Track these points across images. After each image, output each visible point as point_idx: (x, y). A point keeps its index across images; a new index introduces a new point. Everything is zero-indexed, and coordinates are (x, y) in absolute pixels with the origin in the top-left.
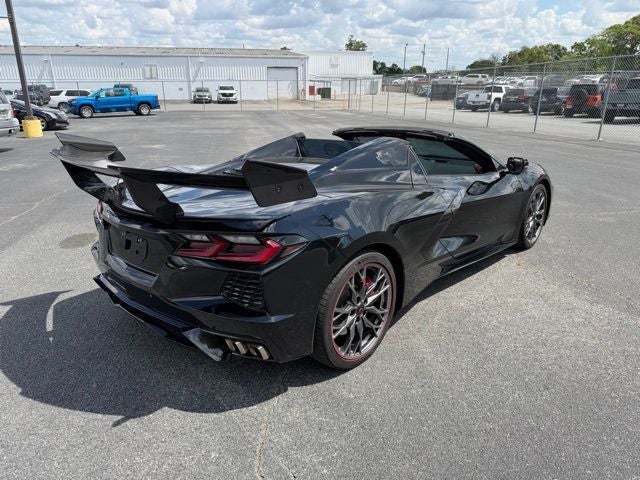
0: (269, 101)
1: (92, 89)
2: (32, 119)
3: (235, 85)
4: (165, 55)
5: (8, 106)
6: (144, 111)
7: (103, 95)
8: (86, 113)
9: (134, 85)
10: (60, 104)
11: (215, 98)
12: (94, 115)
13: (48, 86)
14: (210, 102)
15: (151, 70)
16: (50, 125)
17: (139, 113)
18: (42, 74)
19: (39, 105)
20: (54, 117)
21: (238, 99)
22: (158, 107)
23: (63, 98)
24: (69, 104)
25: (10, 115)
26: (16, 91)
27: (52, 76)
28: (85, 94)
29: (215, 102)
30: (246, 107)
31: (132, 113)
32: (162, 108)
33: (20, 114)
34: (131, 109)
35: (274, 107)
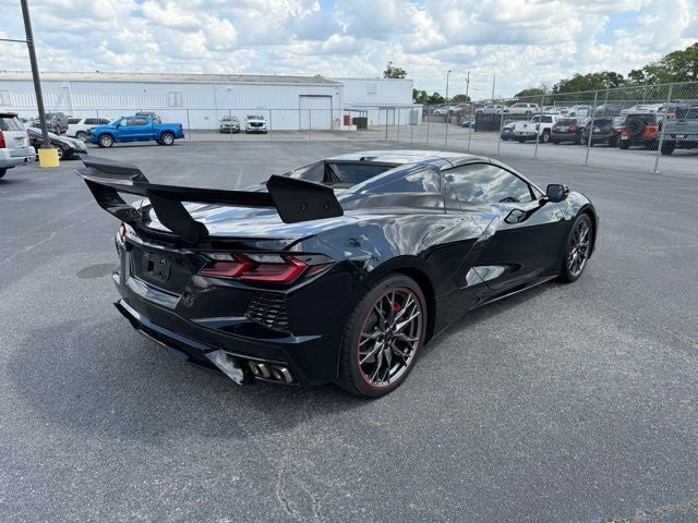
0: (301, 131)
1: (112, 118)
2: (49, 148)
3: (265, 114)
4: (191, 81)
5: (24, 134)
6: (168, 140)
7: (124, 123)
8: (106, 142)
9: (157, 113)
10: (78, 132)
11: (243, 128)
12: (115, 145)
13: (66, 114)
14: (237, 131)
15: (175, 98)
16: (68, 154)
17: (161, 143)
18: (59, 102)
19: (56, 133)
20: (72, 146)
21: (268, 128)
22: (183, 136)
23: (82, 126)
24: (88, 133)
25: (26, 142)
26: (32, 119)
27: (70, 103)
28: (105, 122)
29: (243, 132)
30: (276, 137)
31: (155, 142)
32: (187, 137)
33: (36, 143)
34: (154, 138)
35: (307, 138)
